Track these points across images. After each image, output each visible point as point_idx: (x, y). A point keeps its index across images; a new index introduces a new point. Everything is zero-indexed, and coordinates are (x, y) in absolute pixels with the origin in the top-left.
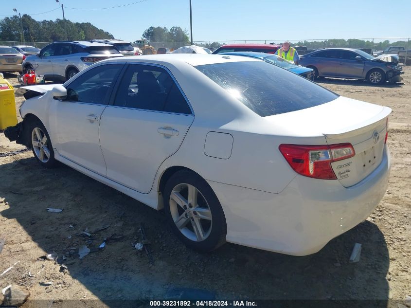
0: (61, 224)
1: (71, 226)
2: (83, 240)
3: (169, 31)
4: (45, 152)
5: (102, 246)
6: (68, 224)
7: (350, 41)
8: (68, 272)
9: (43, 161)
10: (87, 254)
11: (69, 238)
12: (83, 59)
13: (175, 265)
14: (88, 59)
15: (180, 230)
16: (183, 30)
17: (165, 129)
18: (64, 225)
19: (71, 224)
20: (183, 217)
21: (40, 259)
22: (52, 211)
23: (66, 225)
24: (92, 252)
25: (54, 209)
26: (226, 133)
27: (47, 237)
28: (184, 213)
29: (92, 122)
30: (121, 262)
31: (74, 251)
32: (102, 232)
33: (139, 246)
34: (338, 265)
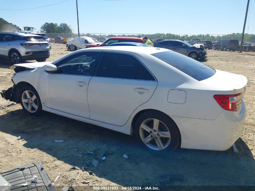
0: (69, 149)
1: (76, 149)
2: (90, 156)
3: (59, 26)
4: (33, 106)
5: (104, 158)
6: (73, 148)
7: (167, 35)
8: (95, 175)
9: (30, 112)
10: (97, 164)
11: (80, 156)
12: (22, 44)
13: (151, 164)
14: (26, 44)
15: (147, 145)
16: (68, 26)
17: (139, 89)
18: (71, 149)
19: (75, 148)
20: (149, 138)
21: (72, 169)
22: (57, 142)
23: (73, 149)
24: (100, 163)
25: (59, 141)
26: (181, 90)
27: (66, 157)
28: (150, 135)
29: (81, 86)
30: (120, 166)
31: (89, 163)
32: (98, 151)
33: (125, 156)
34: (230, 155)
